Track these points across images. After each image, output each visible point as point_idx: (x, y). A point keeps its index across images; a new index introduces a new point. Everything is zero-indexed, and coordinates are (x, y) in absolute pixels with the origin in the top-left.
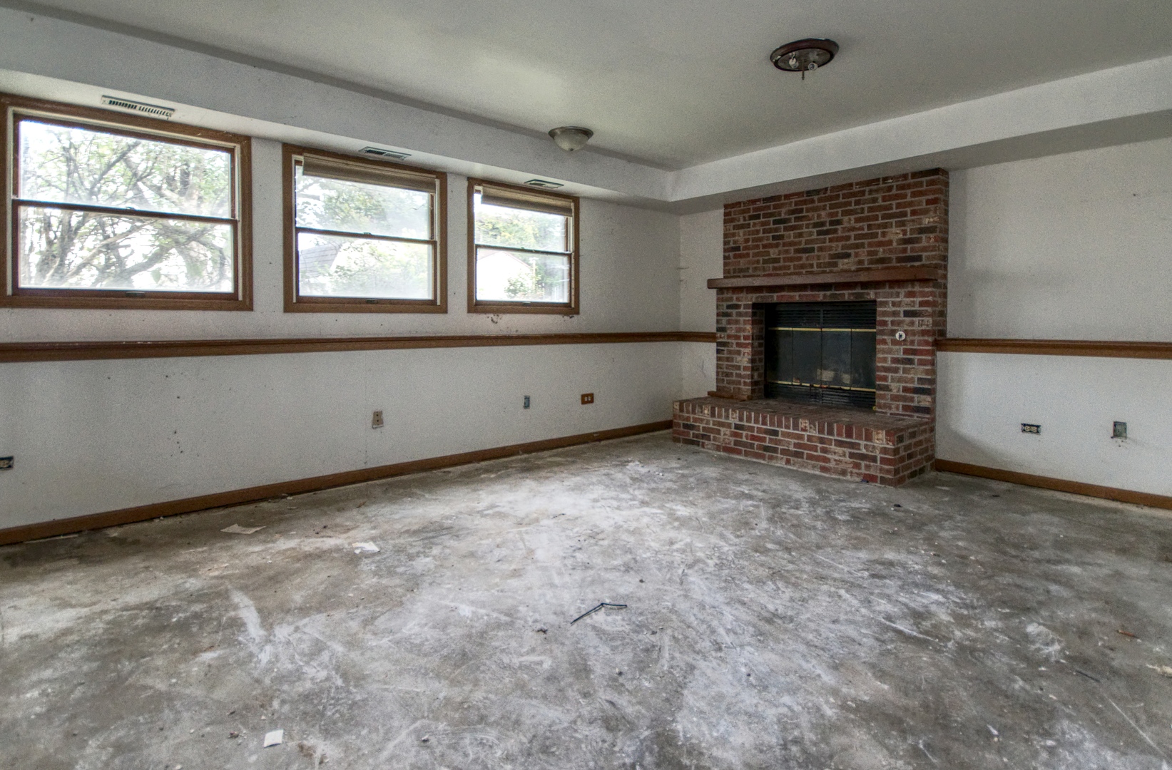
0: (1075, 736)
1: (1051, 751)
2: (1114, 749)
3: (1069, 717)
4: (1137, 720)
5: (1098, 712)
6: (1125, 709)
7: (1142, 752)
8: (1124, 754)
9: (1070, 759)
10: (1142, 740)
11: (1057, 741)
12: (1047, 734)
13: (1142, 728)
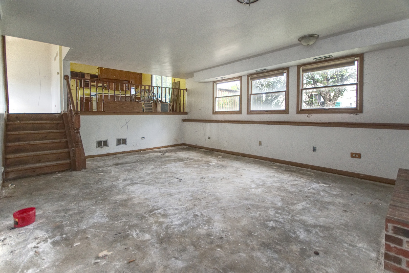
0: (103, 219)
1: (103, 215)
2: (96, 223)
3: (109, 222)
4: (98, 232)
5: (106, 227)
6: (103, 233)
7: (91, 226)
8: (93, 223)
9: (100, 216)
10: (93, 228)
11: (105, 216)
12: (107, 216)
13: (96, 231)
